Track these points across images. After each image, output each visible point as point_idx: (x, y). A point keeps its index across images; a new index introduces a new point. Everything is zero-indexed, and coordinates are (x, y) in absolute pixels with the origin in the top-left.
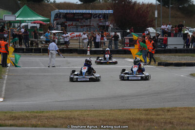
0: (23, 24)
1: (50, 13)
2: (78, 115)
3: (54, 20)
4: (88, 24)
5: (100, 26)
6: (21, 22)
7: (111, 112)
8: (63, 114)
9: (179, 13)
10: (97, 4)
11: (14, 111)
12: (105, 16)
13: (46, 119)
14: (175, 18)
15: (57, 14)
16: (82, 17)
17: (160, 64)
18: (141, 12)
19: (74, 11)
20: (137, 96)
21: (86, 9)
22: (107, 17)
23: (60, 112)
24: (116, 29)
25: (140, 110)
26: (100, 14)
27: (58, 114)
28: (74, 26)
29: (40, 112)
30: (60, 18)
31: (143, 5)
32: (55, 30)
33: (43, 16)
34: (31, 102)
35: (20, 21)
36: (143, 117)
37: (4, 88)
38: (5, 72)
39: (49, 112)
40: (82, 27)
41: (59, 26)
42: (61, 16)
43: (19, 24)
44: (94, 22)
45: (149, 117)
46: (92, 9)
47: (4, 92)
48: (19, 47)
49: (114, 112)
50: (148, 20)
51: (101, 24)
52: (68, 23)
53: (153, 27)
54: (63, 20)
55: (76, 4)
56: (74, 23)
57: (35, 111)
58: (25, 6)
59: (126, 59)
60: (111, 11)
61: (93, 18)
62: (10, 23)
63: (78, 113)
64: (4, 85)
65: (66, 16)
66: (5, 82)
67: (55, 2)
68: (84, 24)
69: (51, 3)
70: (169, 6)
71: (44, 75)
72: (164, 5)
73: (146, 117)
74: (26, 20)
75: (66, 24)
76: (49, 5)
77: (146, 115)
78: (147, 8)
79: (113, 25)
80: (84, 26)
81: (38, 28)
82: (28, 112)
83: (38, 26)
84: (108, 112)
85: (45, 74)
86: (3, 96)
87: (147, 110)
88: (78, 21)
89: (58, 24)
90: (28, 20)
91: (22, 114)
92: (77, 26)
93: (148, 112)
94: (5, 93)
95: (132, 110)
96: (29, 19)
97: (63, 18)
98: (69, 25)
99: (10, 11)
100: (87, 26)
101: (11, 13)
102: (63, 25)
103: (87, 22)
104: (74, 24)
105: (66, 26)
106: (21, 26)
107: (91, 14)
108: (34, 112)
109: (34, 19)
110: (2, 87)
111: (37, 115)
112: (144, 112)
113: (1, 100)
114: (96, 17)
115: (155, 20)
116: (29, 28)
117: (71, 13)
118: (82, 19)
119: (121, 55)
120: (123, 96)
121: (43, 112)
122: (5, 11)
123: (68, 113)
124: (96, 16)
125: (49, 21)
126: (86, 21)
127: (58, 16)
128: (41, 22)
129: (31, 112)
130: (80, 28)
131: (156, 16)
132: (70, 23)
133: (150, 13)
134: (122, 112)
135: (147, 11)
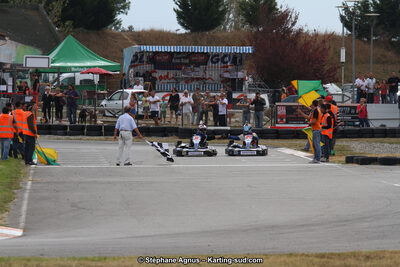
0: (65, 75)
1: (122, 51)
3: (131, 67)
4: (201, 75)
5: (225, 81)
6: (60, 71)
9: (390, 54)
10: (219, 35)
11: (46, 257)
12: (237, 60)
14: (383, 63)
15: (136, 56)
16: (187, 61)
17: (350, 160)
18: (311, 50)
19: (172, 49)
20: (303, 226)
21: (196, 44)
22: (241, 61)
24: (260, 86)
25: (307, 255)
26: (226, 55)
28: (172, 80)
29: (100, 260)
30: (141, 61)
31: (316, 35)
32: (131, 87)
33: (106, 57)
34: (81, 239)
35: (59, 68)
37: (24, 208)
38: (26, 175)
39: (119, 258)
40: (187, 82)
42: (145, 59)
43: (56, 75)
44: (213, 72)
46: (209, 43)
47: (23, 216)
48: (56, 123)
50: (326, 68)
51: (227, 75)
52: (158, 74)
53: (336, 81)
54: (148, 67)
55: (176, 35)
56: (172, 73)
57: (90, 256)
58: (70, 37)
59: (279, 150)
60: (248, 49)
61: (210, 64)
62: (37, 72)
64: (25, 202)
65: (154, 58)
66: (26, 195)
67: (131, 28)
68: (193, 75)
69: (123, 31)
70: (369, 39)
71: (109, 183)
72: (359, 37)
74: (70, 67)
75: (154, 75)
76: (119, 34)
78: (324, 41)
79: (252, 77)
80: (193, 79)
81: (96, 82)
82: (74, 259)
83: (96, 78)
85: (111, 180)
86: (22, 224)
87: (322, 256)
88: (180, 69)
89: (137, 75)
90: (76, 67)
91: (62, 263)
92: (177, 81)
93: (325, 260)
94: (26, 218)
95: (291, 255)
96: (77, 64)
97: (147, 63)
98: (161, 78)
99: (38, 47)
100: (198, 79)
101: (40, 52)
102: (147, 76)
103: (199, 72)
104: (171, 75)
105: (155, 79)
106: (61, 79)
107: (206, 55)
108: (86, 259)
109: (88, 64)
110: (20, 206)
111: (93, 264)
112: (317, 260)
113: (19, 233)
114: (218, 60)
115: (340, 67)
116: (77, 83)
117: (166, 53)
118: (187, 65)
120: (273, 227)
121: (105, 259)
122: (28, 47)
124: (216, 58)
126: (197, 69)
127: (138, 59)
128: (104, 71)
129: (80, 259)
130: (183, 82)
131: (343, 59)
132: (163, 73)
133: (331, 53)
134: (271, 259)
135: (325, 50)
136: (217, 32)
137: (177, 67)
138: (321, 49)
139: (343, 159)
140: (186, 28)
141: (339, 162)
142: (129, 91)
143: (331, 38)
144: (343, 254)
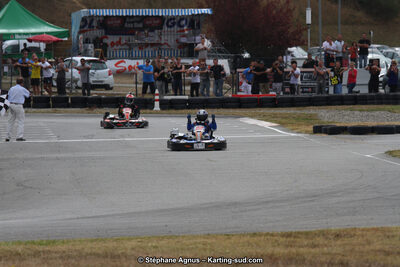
0: (9, 43)
1: (70, 16)
2: (133, 249)
3: (80, 33)
4: (156, 40)
5: (185, 45)
6: (3, 38)
7: (209, 241)
8: (99, 247)
9: (360, 14)
12: (194, 23)
13: (61, 257)
14: (352, 24)
15: (84, 20)
16: (141, 25)
17: (318, 130)
18: (274, 12)
19: (124, 12)
20: (267, 202)
22: (198, 24)
23: (92, 241)
24: (220, 51)
25: (272, 235)
26: (182, 18)
27: (88, 248)
28: (125, 46)
29: (48, 243)
30: (91, 27)
33: (53, 22)
34: (29, 220)
35: (2, 34)
36: (280, 251)
39: (69, 241)
40: (141, 48)
41: (90, 47)
42: (95, 24)
44: (169, 37)
45: (294, 250)
46: (165, 6)
49: (214, 240)
50: (291, 30)
51: (184, 40)
52: (109, 40)
53: (302, 44)
54: (98, 33)
56: (124, 39)
58: (12, 2)
59: (241, 120)
60: (207, 11)
61: (165, 28)
63: (134, 243)
65: (105, 23)
68: (147, 40)
71: (58, 159)
73: (286, 251)
74: (14, 34)
75: (105, 41)
77: (287, 246)
79: (212, 42)
80: (147, 45)
81: (42, 50)
82: (20, 243)
83: (42, 46)
84: (202, 240)
85: (59, 155)
87: (289, 235)
88: (133, 34)
89: (87, 41)
90: (20, 34)
91: (7, 248)
92: (130, 47)
93: (292, 239)
96: (21, 31)
97: (98, 28)
98: (113, 44)
100: (152, 45)
102: (98, 42)
103: (154, 37)
104: (123, 41)
106: (4, 47)
107: (161, 18)
108: (33, 243)
109: (33, 30)
111: (41, 248)
112: (282, 240)
114: (174, 24)
115: (306, 29)
117: (118, 17)
118: (141, 30)
119: (231, 111)
121: (54, 242)
123: (111, 245)
124: (173, 22)
125: (68, 34)
126: (151, 34)
127: (87, 23)
130: (136, 49)
131: (309, 20)
132: (115, 39)
133: (296, 14)
134: (233, 240)
135: (289, 11)
137: (130, 32)
138: (285, 10)
139: (311, 128)
141: (307, 132)
142: (78, 59)
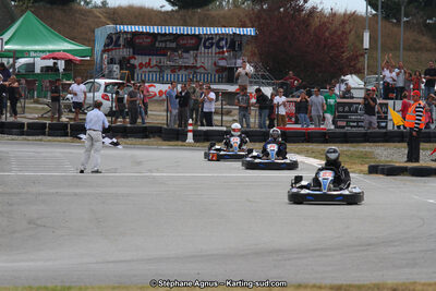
0: (22, 61)
1: (94, 32)
3: (104, 51)
4: (190, 62)
5: (223, 69)
6: (16, 55)
9: (425, 39)
10: (213, 13)
12: (235, 44)
14: (417, 50)
15: (110, 37)
16: (174, 45)
17: (374, 170)
18: (327, 34)
19: (155, 29)
21: (185, 24)
22: (240, 45)
23: (114, 288)
24: (263, 77)
25: (319, 287)
26: (222, 37)
28: (155, 69)
30: (117, 45)
31: (334, 15)
33: (73, 38)
35: (15, 52)
39: (87, 288)
40: (173, 71)
41: (116, 68)
42: (121, 42)
43: (11, 60)
44: (206, 59)
46: (202, 24)
48: (11, 119)
50: (346, 55)
51: (223, 63)
52: (136, 62)
53: (358, 72)
54: (125, 52)
55: (161, 12)
56: (155, 60)
58: (29, 14)
60: (250, 31)
61: (202, 49)
65: (133, 40)
67: (104, 4)
68: (180, 62)
69: (96, 7)
70: (399, 21)
71: (75, 194)
72: (387, 18)
74: (29, 51)
75: (132, 61)
76: (90, 11)
78: (343, 22)
79: (255, 67)
80: (180, 68)
82: (30, 288)
83: (61, 65)
85: (77, 191)
87: (338, 288)
88: (165, 55)
89: (112, 61)
90: (35, 51)
92: (161, 69)
95: (299, 286)
96: (37, 48)
97: (125, 46)
98: (141, 65)
100: (186, 68)
102: (124, 63)
103: (188, 59)
104: (154, 63)
105: (134, 66)
106: (17, 65)
107: (198, 37)
108: (46, 288)
109: (51, 47)
114: (212, 44)
115: (362, 55)
116: (38, 70)
117: (148, 34)
118: (173, 50)
121: (69, 288)
124: (210, 41)
126: (185, 55)
127: (112, 41)
128: (71, 57)
129: (38, 289)
130: (168, 71)
131: (366, 45)
132: (145, 59)
133: (351, 37)
135: (343, 32)
136: (212, 9)
137: (162, 52)
138: (339, 33)
139: (366, 168)
140: (173, 4)
141: (361, 172)
142: (102, 81)
143: (352, 18)
144: (364, 286)
